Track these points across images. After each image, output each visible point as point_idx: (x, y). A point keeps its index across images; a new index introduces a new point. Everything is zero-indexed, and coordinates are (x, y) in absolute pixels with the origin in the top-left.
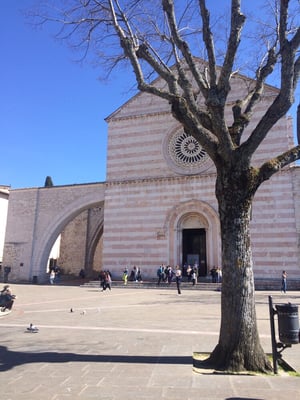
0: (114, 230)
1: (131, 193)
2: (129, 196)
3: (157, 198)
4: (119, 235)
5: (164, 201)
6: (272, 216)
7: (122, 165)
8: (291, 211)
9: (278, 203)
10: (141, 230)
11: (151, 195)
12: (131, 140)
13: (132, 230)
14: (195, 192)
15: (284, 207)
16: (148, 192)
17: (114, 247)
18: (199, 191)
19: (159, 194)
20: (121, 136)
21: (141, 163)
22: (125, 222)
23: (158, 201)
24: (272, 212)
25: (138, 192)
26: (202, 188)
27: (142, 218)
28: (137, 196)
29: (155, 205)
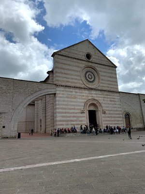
0: (62, 109)
1: (68, 91)
2: (68, 93)
3: (80, 96)
4: (64, 111)
5: (83, 97)
6: (116, 107)
7: (64, 78)
9: (117, 103)
10: (74, 109)
11: (77, 94)
13: (70, 109)
14: (93, 95)
15: (119, 105)
16: (76, 92)
17: (62, 117)
18: (95, 95)
19: (81, 94)
20: (62, 63)
21: (72, 79)
22: (67, 105)
24: (116, 106)
25: (72, 92)
26: (96, 94)
27: (74, 104)
28: (71, 93)
29: (79, 98)
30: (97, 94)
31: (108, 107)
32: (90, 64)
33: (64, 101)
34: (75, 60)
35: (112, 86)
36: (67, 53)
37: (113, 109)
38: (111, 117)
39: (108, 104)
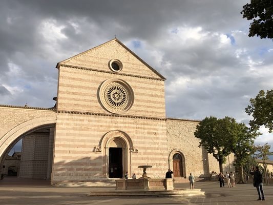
0: (64, 146)
1: (77, 120)
2: (76, 122)
3: (95, 126)
5: (101, 128)
6: (158, 144)
7: (71, 99)
8: (166, 141)
9: (160, 136)
10: (84, 146)
11: (91, 123)
12: (77, 83)
13: (78, 146)
14: (119, 125)
15: (163, 139)
16: (89, 121)
18: (122, 125)
19: (98, 124)
20: (70, 78)
21: (85, 100)
22: (72, 140)
23: (96, 128)
24: (158, 141)
25: (83, 120)
26: (123, 123)
27: (85, 138)
28: (80, 123)
29: (95, 130)
30: (125, 123)
31: (144, 143)
32: (118, 77)
33: (67, 134)
34: (92, 72)
35: (154, 110)
36: (79, 63)
37: (153, 146)
38: (148, 158)
39: (145, 138)
